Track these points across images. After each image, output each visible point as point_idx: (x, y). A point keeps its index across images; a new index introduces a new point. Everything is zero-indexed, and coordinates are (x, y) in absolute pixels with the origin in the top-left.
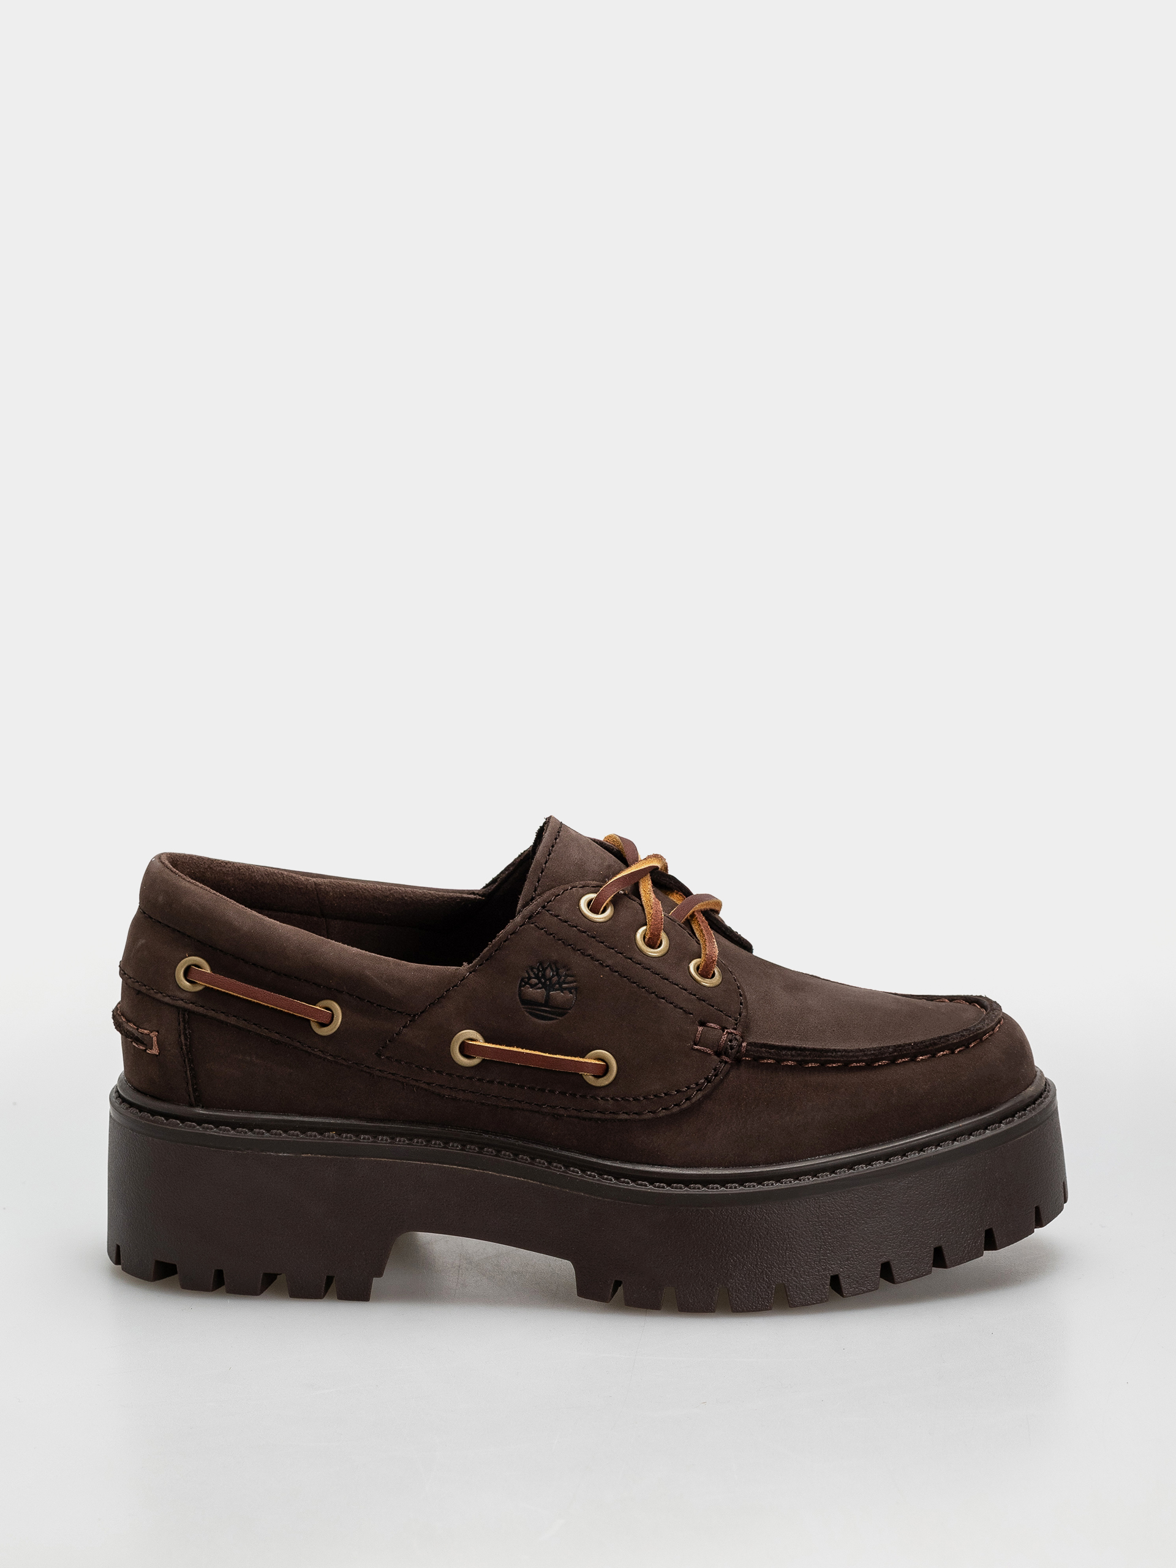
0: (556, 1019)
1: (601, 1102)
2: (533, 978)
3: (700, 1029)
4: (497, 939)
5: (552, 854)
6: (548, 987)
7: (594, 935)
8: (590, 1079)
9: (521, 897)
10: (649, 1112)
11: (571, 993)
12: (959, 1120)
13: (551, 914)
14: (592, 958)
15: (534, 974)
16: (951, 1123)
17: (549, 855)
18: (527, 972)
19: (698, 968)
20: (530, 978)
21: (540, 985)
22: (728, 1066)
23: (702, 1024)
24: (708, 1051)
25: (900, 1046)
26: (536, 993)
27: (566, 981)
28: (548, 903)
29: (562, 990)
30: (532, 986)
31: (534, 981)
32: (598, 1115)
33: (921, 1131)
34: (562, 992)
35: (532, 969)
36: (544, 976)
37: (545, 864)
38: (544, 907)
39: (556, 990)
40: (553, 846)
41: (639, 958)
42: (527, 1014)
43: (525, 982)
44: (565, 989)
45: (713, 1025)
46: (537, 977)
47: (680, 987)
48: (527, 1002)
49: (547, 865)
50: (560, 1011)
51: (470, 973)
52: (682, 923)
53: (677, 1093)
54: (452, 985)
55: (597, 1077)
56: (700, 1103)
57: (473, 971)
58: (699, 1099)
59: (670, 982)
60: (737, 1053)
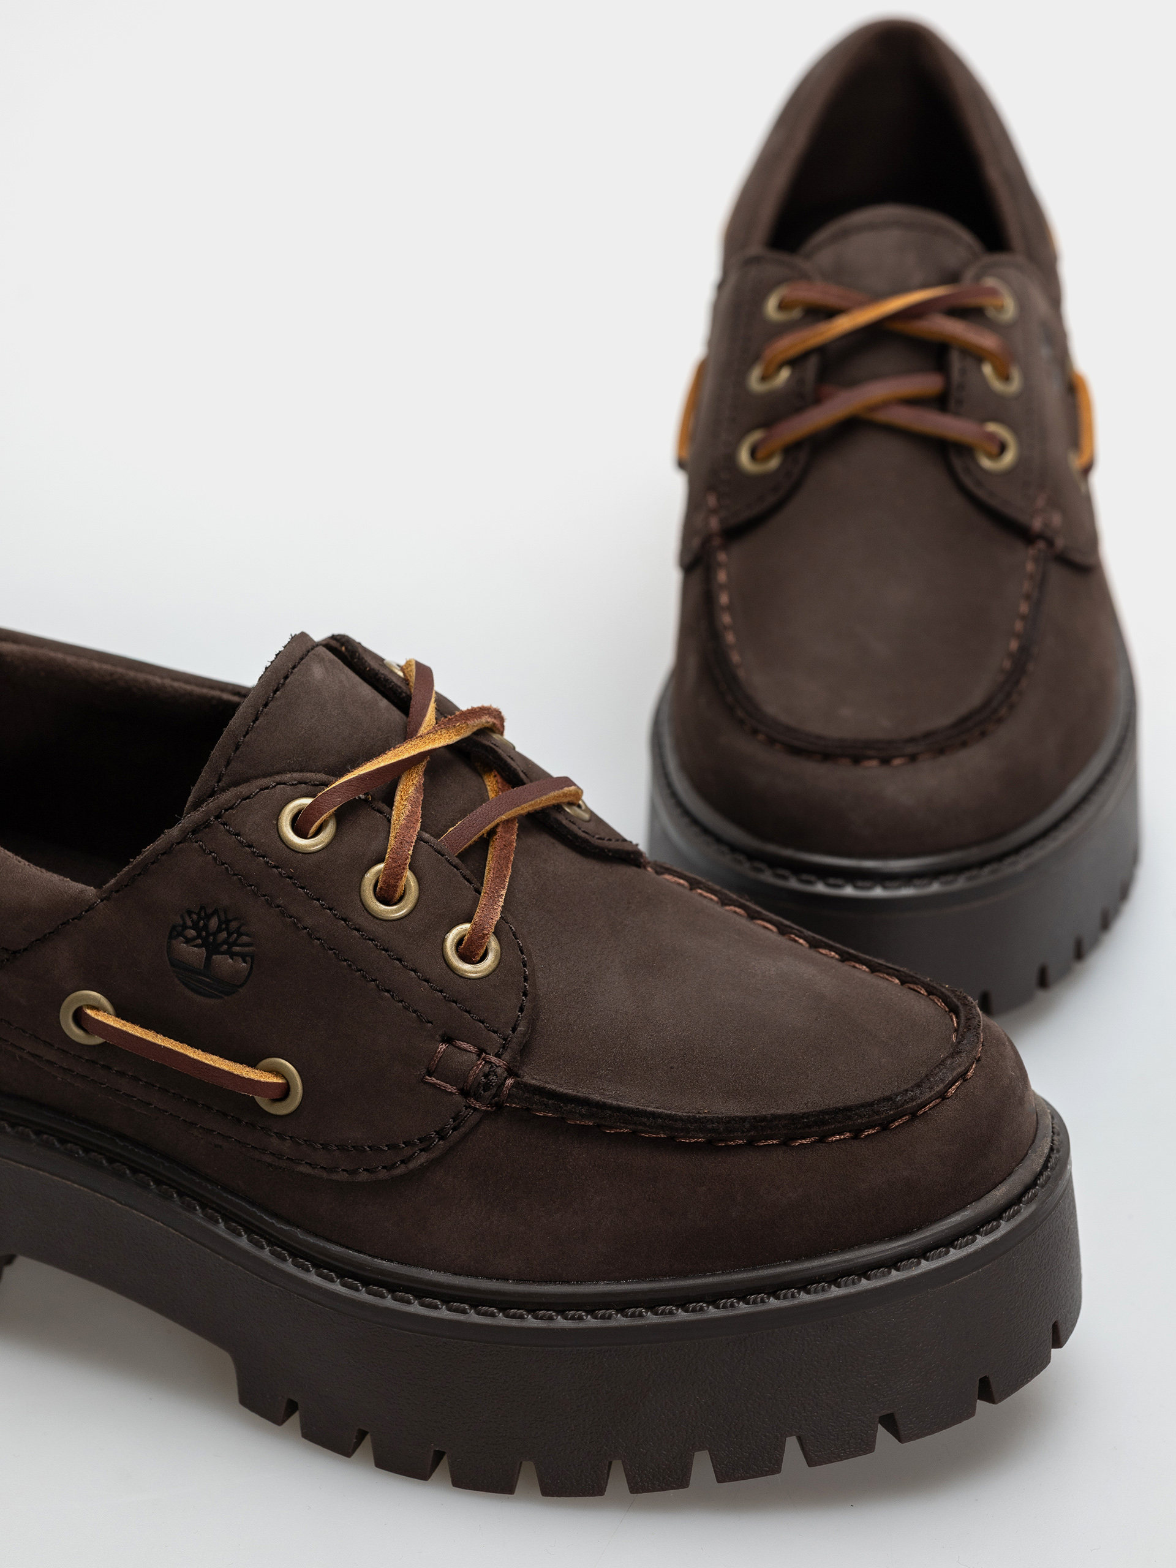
0: (220, 997)
1: (275, 1141)
2: (191, 928)
3: (443, 1047)
4: (139, 858)
5: (261, 719)
6: (213, 949)
7: (291, 875)
8: (263, 1102)
9: (194, 790)
10: (343, 1170)
11: (245, 962)
12: (849, 1248)
13: (228, 831)
14: (282, 913)
15: (192, 921)
16: (835, 1252)
17: (254, 722)
18: (182, 917)
19: (460, 942)
20: (185, 927)
21: (199, 941)
22: (477, 1117)
23: (448, 1040)
24: (451, 1088)
25: (764, 1119)
26: (191, 953)
27: (239, 942)
28: (226, 810)
29: (232, 955)
30: (188, 941)
31: (192, 933)
32: (268, 1159)
33: (780, 1261)
34: (232, 959)
35: (190, 913)
36: (206, 927)
37: (244, 736)
38: (217, 817)
39: (223, 953)
40: (266, 705)
41: (361, 920)
42: (178, 982)
43: (176, 932)
44: (237, 954)
45: (464, 1045)
46: (195, 926)
47: (419, 976)
48: (180, 967)
49: (247, 739)
50: (227, 987)
51: (102, 901)
52: (456, 856)
53: (389, 1149)
54: (72, 917)
55: (275, 1100)
56: (423, 1170)
57: (105, 899)
58: (421, 1165)
59: (403, 966)
60: (493, 1098)
